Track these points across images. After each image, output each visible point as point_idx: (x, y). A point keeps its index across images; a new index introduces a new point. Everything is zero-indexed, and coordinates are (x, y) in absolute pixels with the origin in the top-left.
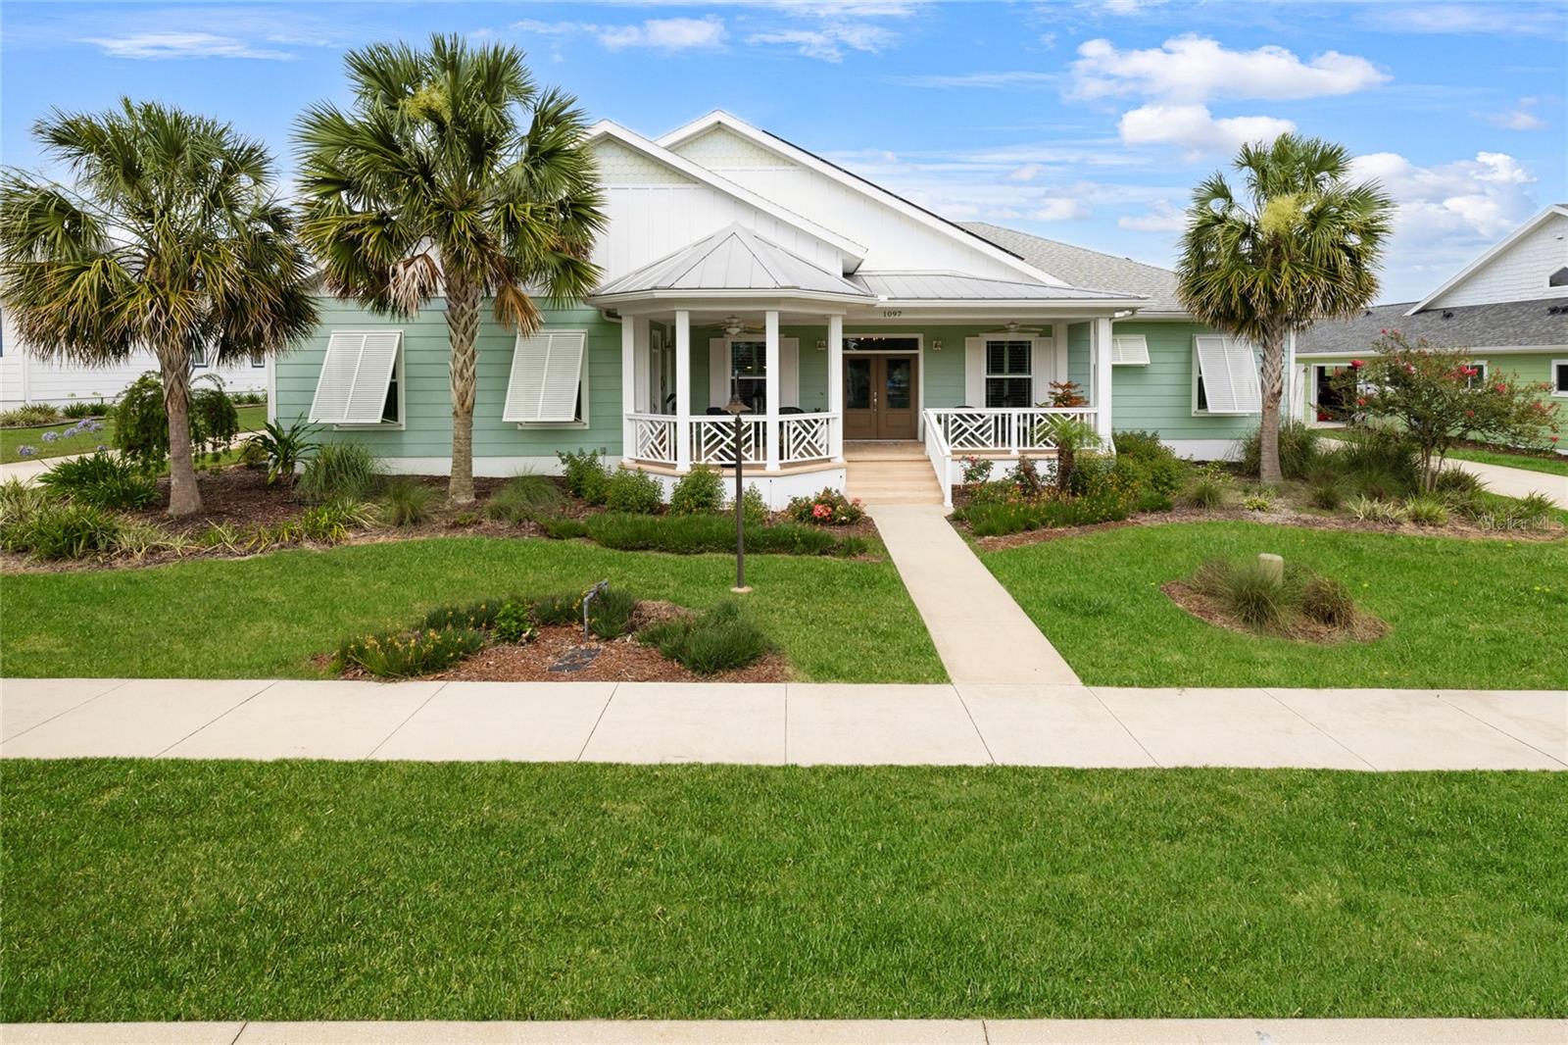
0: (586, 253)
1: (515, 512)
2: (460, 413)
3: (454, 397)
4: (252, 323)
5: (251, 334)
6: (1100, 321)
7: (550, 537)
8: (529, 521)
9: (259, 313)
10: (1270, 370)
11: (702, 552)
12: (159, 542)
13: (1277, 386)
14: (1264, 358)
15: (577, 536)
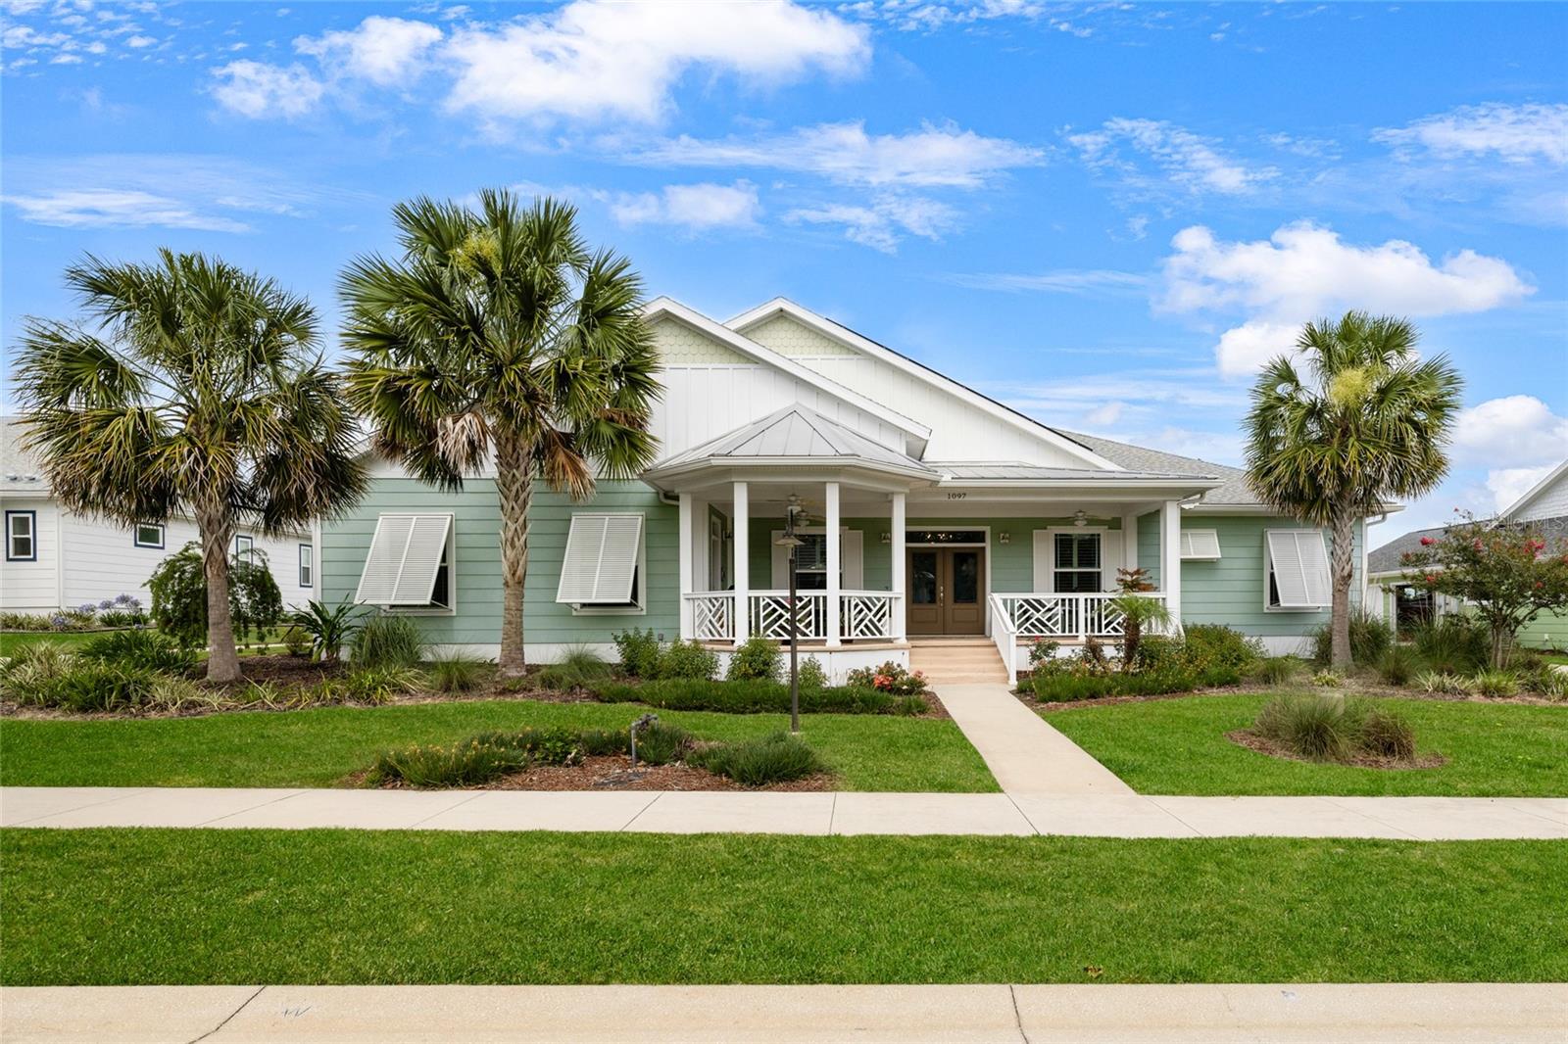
0: (641, 426)
1: (567, 679)
2: (511, 583)
3: (505, 568)
4: (295, 481)
5: (293, 492)
6: (1168, 503)
7: (602, 701)
8: (581, 688)
9: (302, 470)
10: (1340, 552)
11: (757, 712)
12: (195, 698)
13: (1347, 568)
14: (1334, 541)
15: (630, 700)
